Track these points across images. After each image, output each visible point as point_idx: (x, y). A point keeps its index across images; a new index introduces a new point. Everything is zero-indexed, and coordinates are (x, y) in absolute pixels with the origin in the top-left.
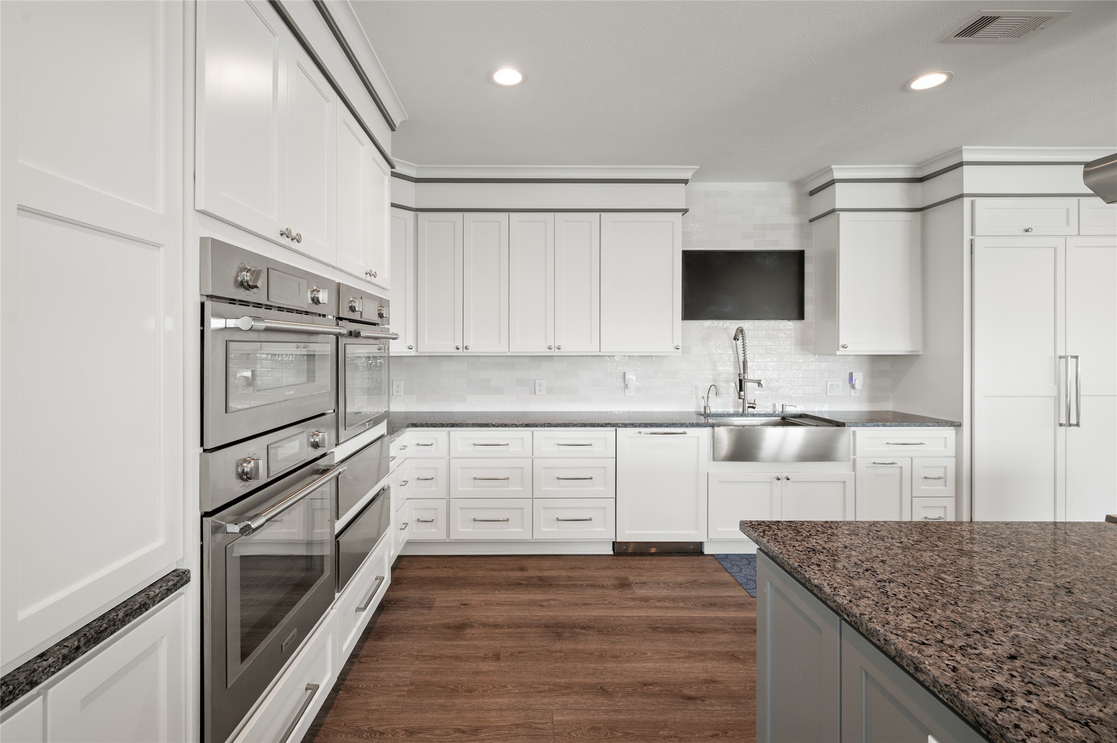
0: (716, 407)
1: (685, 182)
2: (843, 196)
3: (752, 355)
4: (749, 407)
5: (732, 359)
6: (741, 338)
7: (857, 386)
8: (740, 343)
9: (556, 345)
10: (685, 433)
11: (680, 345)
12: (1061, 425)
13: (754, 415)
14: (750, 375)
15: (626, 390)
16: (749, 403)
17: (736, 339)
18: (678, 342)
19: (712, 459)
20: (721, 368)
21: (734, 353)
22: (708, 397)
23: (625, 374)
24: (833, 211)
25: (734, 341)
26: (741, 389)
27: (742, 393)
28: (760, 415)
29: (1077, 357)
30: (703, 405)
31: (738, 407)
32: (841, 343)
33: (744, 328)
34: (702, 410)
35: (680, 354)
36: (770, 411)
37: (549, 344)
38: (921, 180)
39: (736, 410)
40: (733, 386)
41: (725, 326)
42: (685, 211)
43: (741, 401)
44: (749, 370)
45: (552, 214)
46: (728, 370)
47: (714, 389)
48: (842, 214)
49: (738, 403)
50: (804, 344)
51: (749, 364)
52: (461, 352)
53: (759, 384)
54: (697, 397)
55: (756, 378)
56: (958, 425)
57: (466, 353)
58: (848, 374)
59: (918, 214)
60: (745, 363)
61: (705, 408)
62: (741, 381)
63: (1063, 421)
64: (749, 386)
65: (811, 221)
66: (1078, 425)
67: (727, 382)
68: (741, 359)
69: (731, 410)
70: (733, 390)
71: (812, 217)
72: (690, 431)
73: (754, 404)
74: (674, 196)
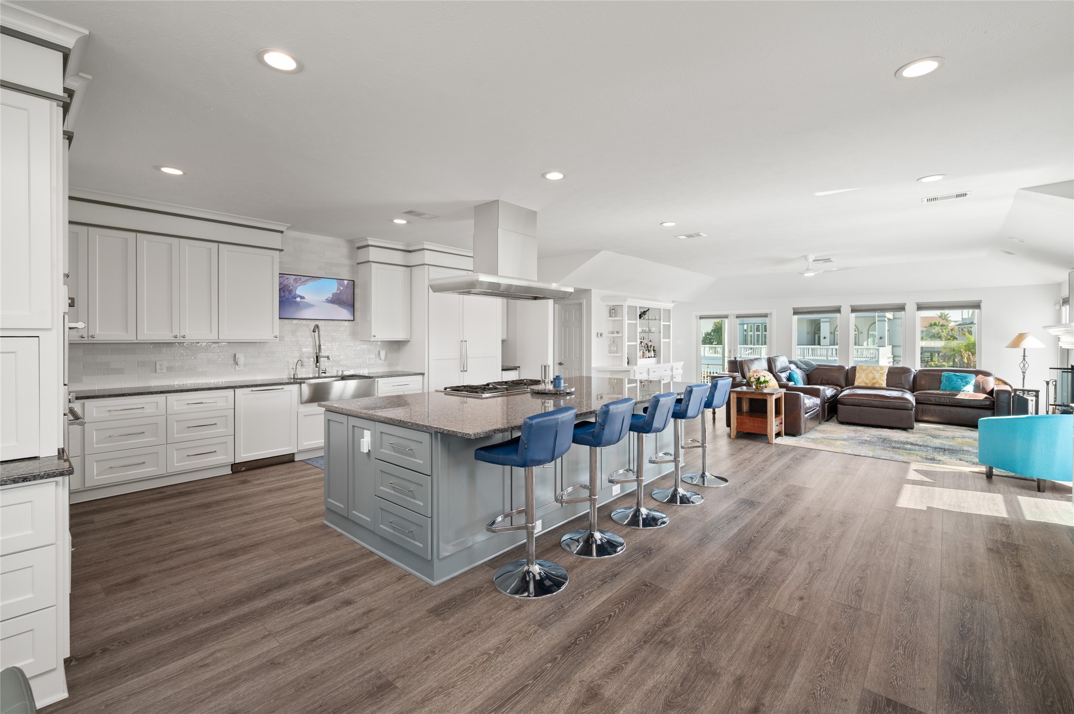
0: (301, 374)
1: (282, 232)
2: (373, 254)
3: (324, 342)
4: (322, 373)
5: (311, 344)
6: (317, 331)
7: (382, 358)
8: (316, 334)
9: (181, 335)
10: (283, 389)
11: (278, 335)
12: (462, 371)
13: (325, 377)
14: (323, 354)
15: (237, 366)
16: (322, 370)
17: (314, 331)
18: (277, 333)
19: (300, 403)
20: (304, 350)
21: (313, 340)
22: (296, 368)
23: (235, 355)
24: (368, 262)
25: (313, 333)
26: (317, 362)
27: (318, 364)
28: (329, 377)
29: (466, 341)
30: (293, 373)
31: (315, 374)
32: (373, 334)
33: (319, 325)
34: (292, 377)
35: (278, 341)
36: (335, 374)
37: (174, 334)
38: (410, 251)
39: (314, 375)
40: (312, 360)
41: (307, 323)
42: (281, 250)
43: (317, 369)
44: (322, 351)
45: (178, 239)
46: (309, 350)
47: (300, 362)
48: (373, 264)
49: (316, 371)
50: (354, 334)
51: (322, 347)
52: (85, 340)
53: (328, 358)
54: (288, 369)
55: (326, 355)
56: (423, 374)
57: (91, 341)
58: (378, 352)
59: (409, 268)
60: (320, 346)
61: (294, 375)
62: (317, 357)
63: (462, 370)
64: (322, 360)
65: (358, 264)
66: (467, 371)
67: (308, 358)
68: (317, 343)
69: (311, 376)
70: (312, 363)
71: (359, 262)
72: (286, 387)
73: (325, 370)
74: (274, 240)
